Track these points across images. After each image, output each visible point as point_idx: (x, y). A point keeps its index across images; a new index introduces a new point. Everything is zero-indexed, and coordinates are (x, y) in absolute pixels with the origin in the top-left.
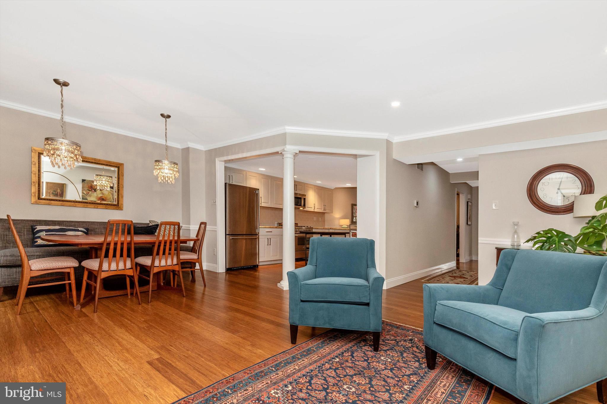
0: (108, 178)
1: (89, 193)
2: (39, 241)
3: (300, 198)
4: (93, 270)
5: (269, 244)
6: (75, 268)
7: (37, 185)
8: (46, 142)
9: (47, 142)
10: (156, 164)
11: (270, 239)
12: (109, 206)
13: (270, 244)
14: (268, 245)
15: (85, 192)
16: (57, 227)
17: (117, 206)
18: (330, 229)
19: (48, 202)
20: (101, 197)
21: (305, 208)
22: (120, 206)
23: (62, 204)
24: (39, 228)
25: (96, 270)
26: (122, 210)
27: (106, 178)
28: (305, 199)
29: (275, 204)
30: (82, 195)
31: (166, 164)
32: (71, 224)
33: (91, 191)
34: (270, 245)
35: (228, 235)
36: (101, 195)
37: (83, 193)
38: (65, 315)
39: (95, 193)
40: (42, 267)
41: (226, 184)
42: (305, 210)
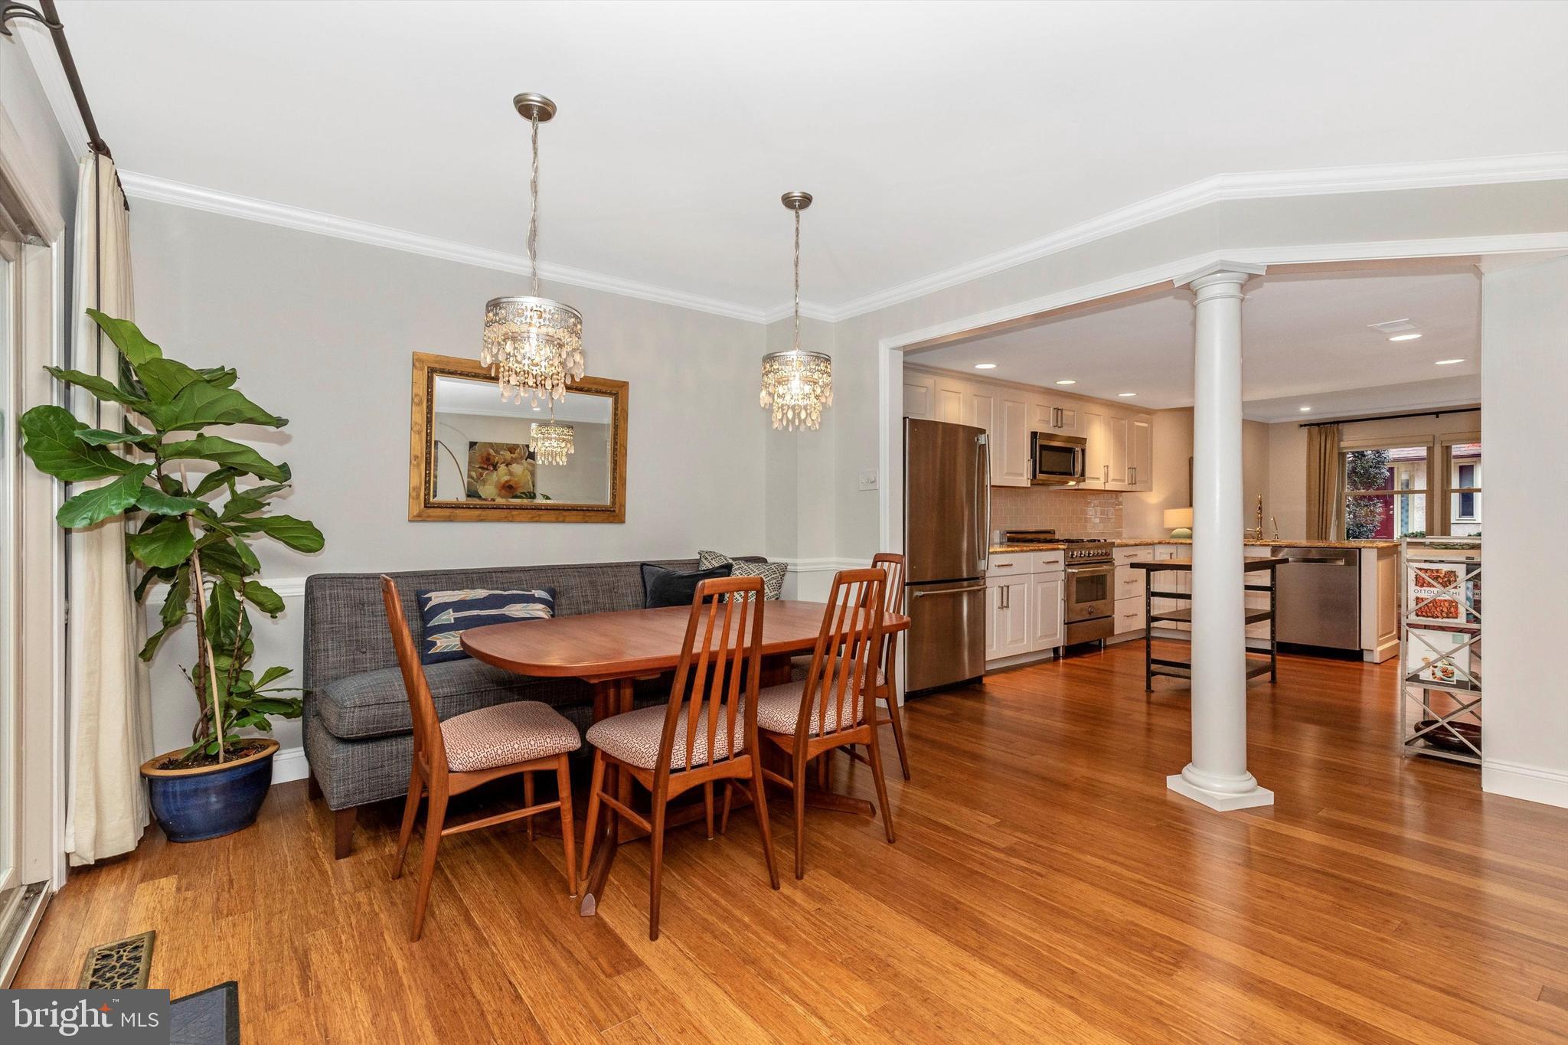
0: (566, 431)
1: (481, 475)
2: (439, 644)
3: (1070, 451)
4: (637, 768)
5: (1005, 604)
6: (572, 755)
7: (423, 466)
8: (491, 314)
9: (496, 314)
10: (771, 366)
11: (1008, 587)
12: (592, 513)
13: (1008, 603)
14: (1002, 607)
15: (474, 474)
16: (481, 593)
17: (612, 513)
18: (1160, 543)
19: (448, 514)
20: (507, 482)
21: (1084, 481)
22: (617, 511)
23: (480, 516)
24: (437, 597)
25: (646, 769)
26: (624, 522)
27: (559, 430)
28: (1083, 451)
29: (1008, 474)
30: (469, 483)
31: (795, 366)
32: (511, 578)
33: (487, 469)
34: (1007, 607)
35: (908, 584)
36: (506, 478)
37: (470, 476)
38: (559, 946)
39: (495, 473)
40: (484, 760)
41: (904, 418)
42: (1082, 486)
